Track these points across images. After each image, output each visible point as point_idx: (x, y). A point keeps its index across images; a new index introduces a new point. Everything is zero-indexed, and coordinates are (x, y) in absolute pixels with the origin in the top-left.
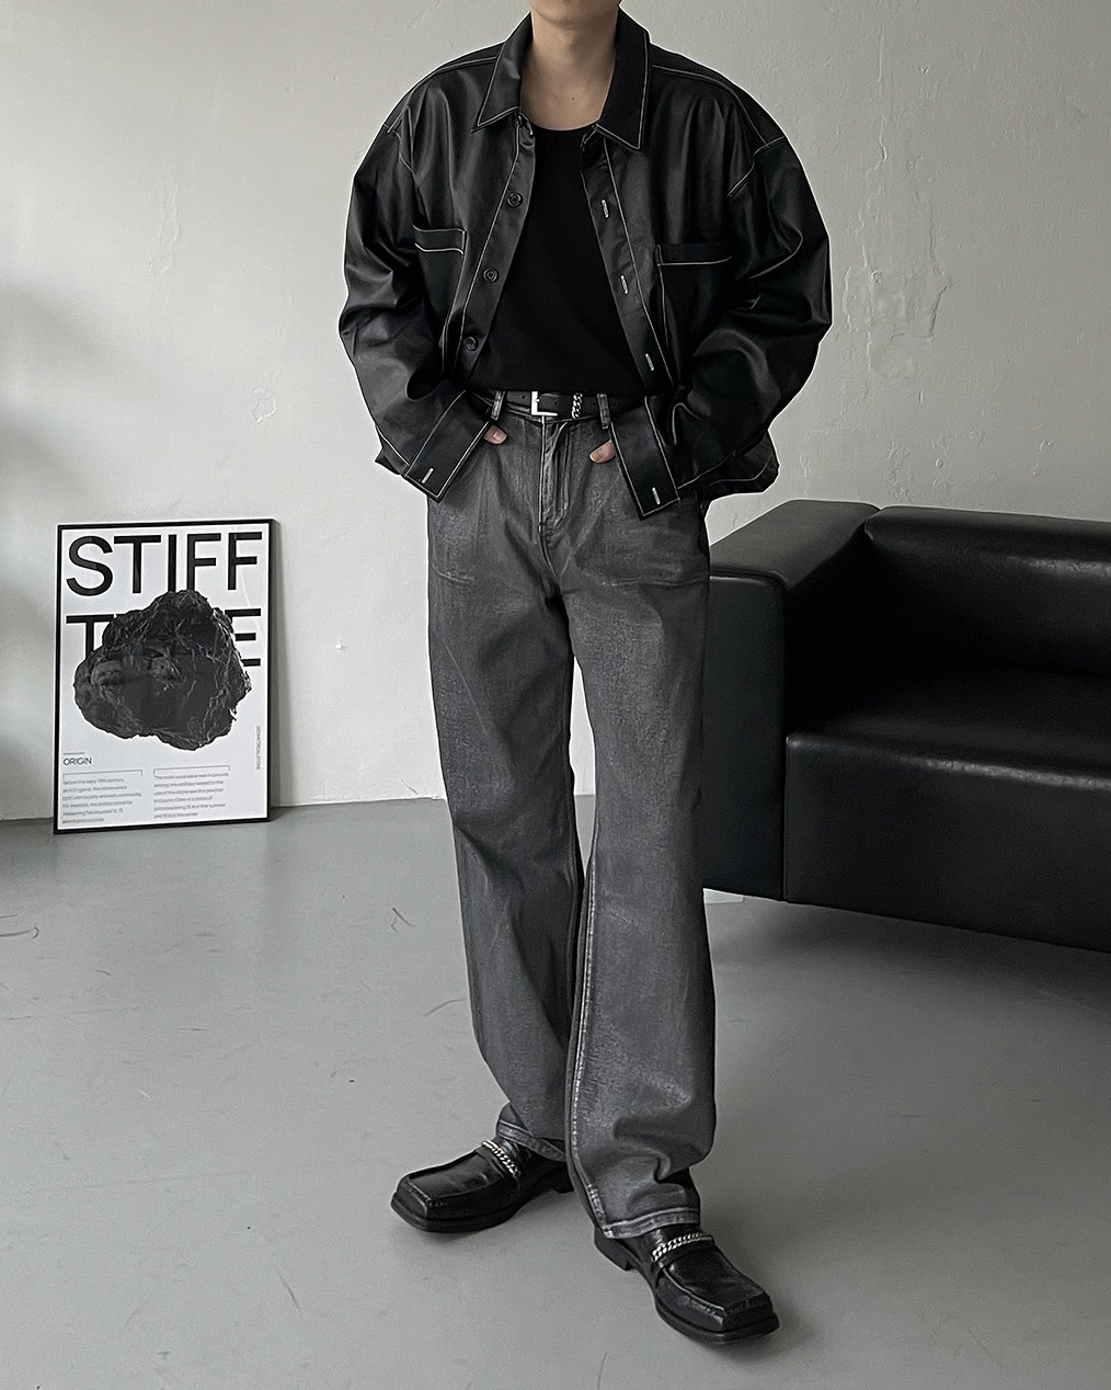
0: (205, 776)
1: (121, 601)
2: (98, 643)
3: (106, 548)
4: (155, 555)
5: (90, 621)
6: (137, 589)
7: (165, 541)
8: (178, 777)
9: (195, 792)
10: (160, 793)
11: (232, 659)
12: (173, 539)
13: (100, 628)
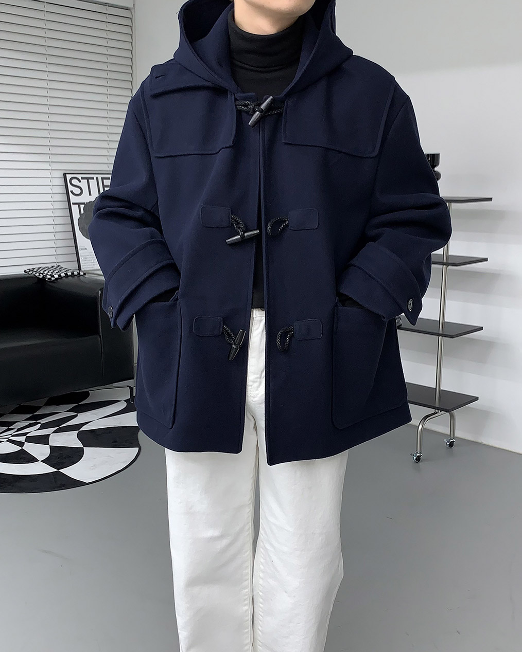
1: (86, 198)
2: (82, 212)
3: (80, 181)
4: (93, 183)
5: (79, 204)
6: (90, 194)
7: (95, 178)
12: (97, 178)
13: (82, 207)
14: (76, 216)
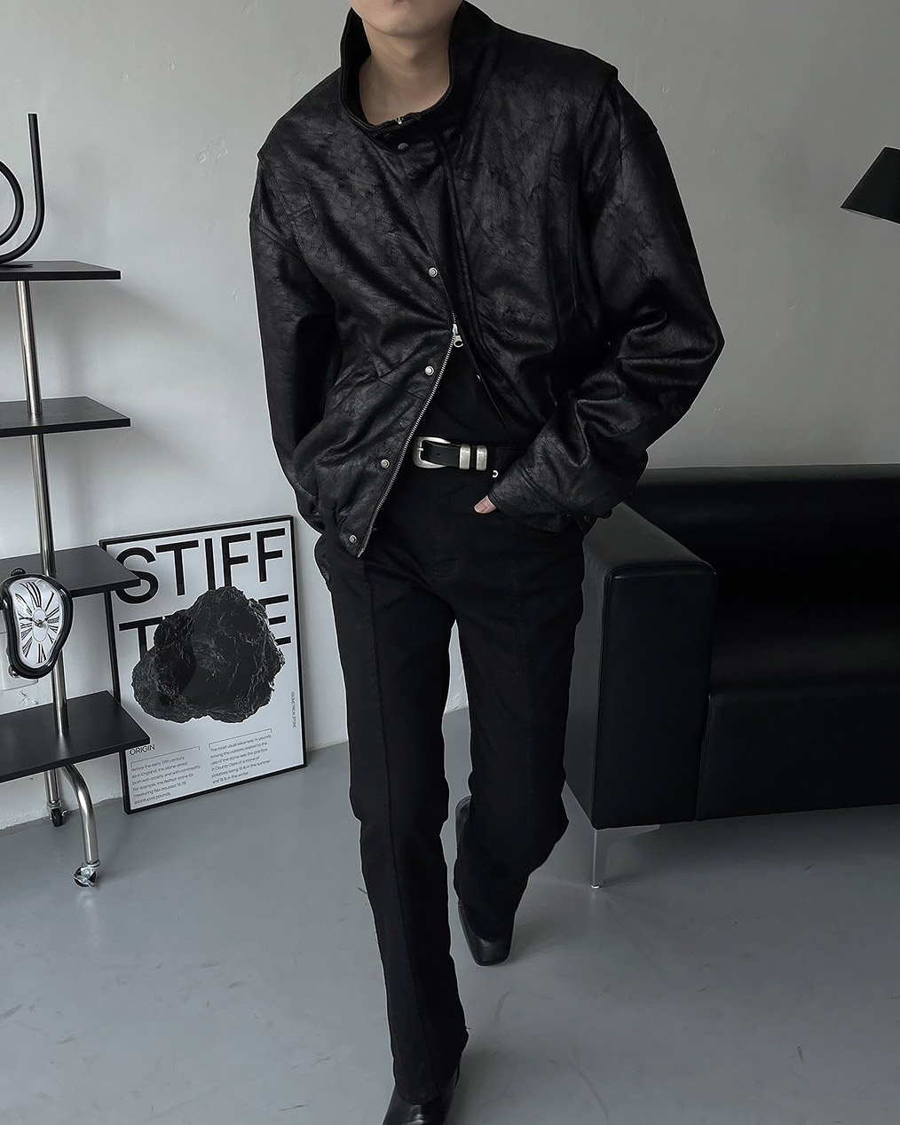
0: (252, 741)
1: (167, 604)
2: (150, 644)
3: (150, 558)
4: (194, 560)
5: (141, 626)
6: (181, 591)
7: (202, 545)
8: (231, 746)
9: (245, 755)
10: (216, 763)
11: (268, 640)
12: (209, 543)
13: (151, 631)
14: (130, 659)
